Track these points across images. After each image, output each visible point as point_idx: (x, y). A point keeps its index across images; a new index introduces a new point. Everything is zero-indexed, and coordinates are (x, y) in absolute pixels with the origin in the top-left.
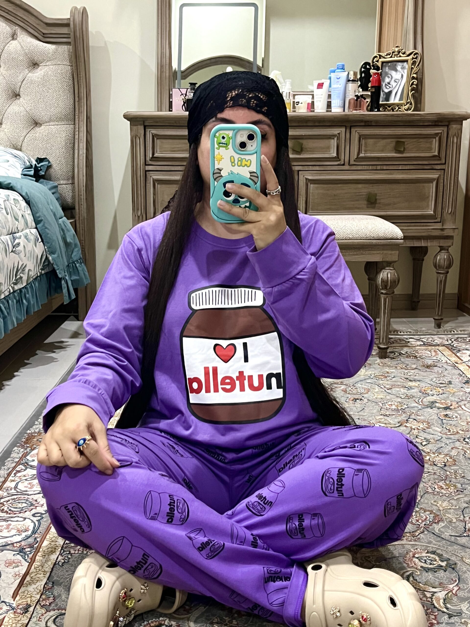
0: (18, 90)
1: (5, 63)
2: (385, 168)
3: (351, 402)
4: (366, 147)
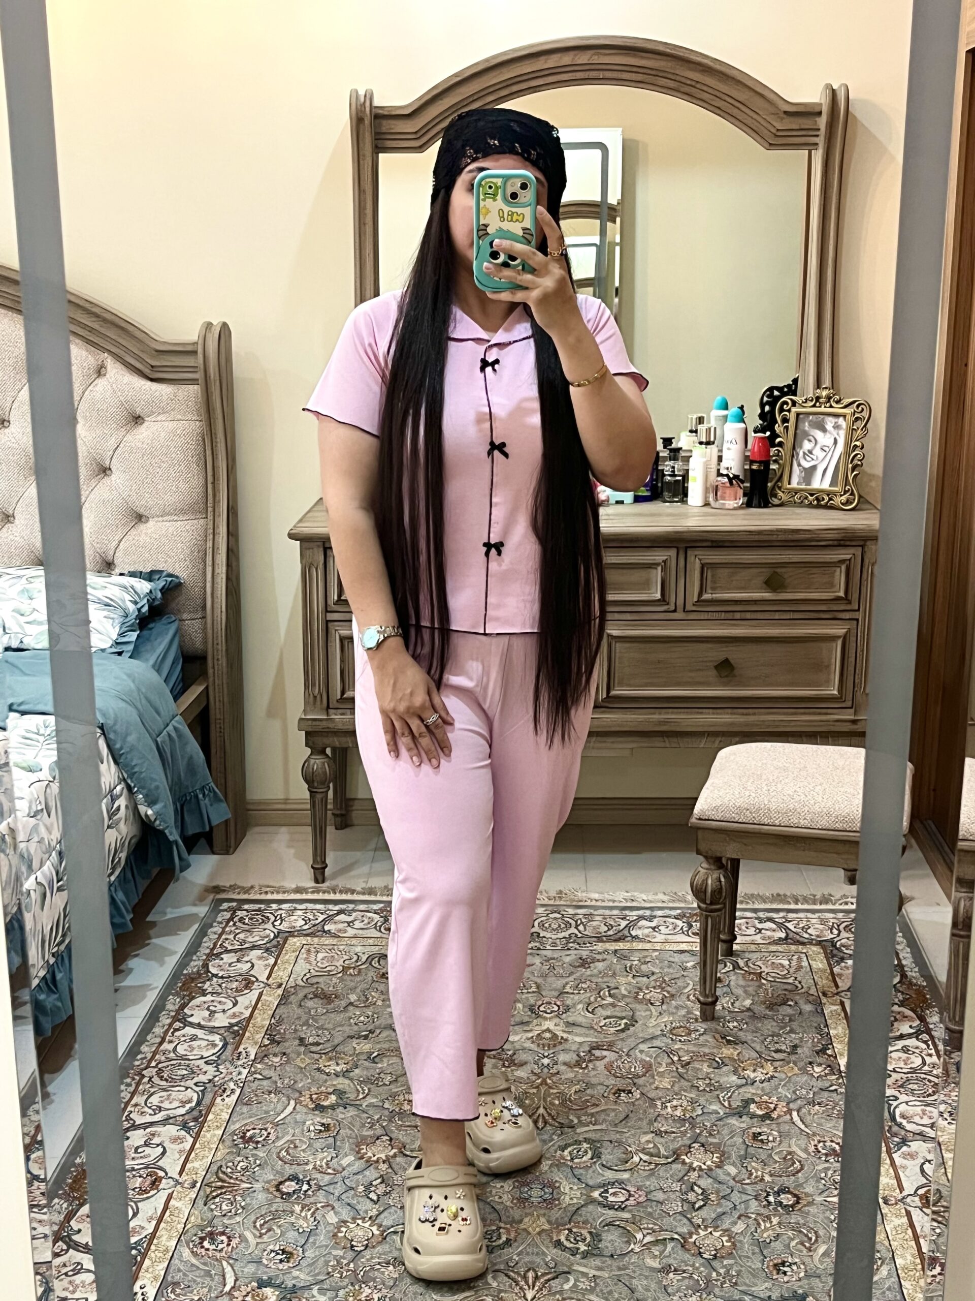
0: (107, 463)
1: (85, 418)
2: (748, 616)
3: (612, 1097)
4: (714, 582)
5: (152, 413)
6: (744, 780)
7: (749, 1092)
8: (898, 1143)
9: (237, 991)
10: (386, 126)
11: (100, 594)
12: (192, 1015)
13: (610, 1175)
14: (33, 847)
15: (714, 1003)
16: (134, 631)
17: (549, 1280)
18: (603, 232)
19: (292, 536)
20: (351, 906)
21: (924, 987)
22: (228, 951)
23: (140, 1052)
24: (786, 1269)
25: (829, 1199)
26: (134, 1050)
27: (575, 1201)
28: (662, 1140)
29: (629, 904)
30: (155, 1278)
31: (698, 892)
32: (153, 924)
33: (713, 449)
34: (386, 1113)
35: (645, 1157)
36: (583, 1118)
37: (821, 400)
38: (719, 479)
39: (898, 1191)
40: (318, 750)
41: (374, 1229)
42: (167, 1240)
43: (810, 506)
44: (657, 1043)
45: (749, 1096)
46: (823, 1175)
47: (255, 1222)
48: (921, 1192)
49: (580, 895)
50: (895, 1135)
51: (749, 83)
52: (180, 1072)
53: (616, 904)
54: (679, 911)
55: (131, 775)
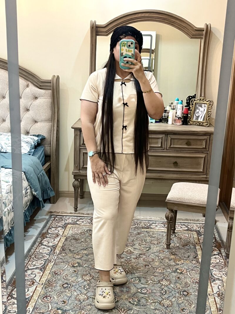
0: (29, 108)
1: (23, 97)
2: (182, 151)
3: (144, 267)
4: (174, 143)
5: (40, 96)
6: (179, 191)
7: (177, 267)
8: (213, 281)
9: (55, 237)
10: (99, 29)
11: (25, 140)
12: (44, 243)
13: (143, 286)
14: (7, 201)
15: (170, 245)
16: (33, 149)
17: (127, 311)
18: (150, 56)
19: (72, 128)
20: (83, 218)
21: (221, 243)
22: (53, 227)
23: (31, 251)
24: (184, 310)
25: (195, 294)
26: (30, 250)
27: (134, 292)
28: (156, 278)
29: (150, 220)
30: (32, 306)
31: (167, 218)
32: (35, 220)
33: (175, 111)
34: (90, 268)
35: (151, 282)
36: (137, 271)
37: (201, 100)
38: (176, 118)
39: (212, 292)
40: (76, 180)
41: (86, 297)
42: (35, 297)
43: (198, 125)
44: (155, 254)
45: (177, 268)
46: (194, 288)
47: (57, 294)
48: (218, 293)
49: (139, 217)
50: (212, 279)
51: (187, 22)
52: (40, 257)
53: (147, 220)
54: (162, 222)
55: (31, 184)
